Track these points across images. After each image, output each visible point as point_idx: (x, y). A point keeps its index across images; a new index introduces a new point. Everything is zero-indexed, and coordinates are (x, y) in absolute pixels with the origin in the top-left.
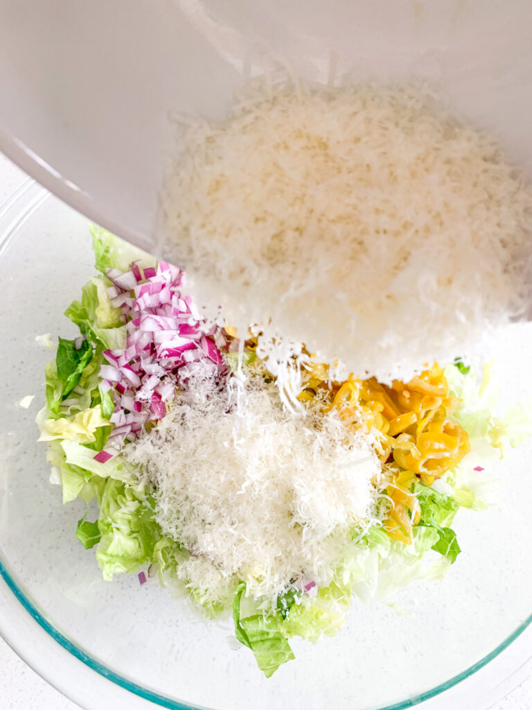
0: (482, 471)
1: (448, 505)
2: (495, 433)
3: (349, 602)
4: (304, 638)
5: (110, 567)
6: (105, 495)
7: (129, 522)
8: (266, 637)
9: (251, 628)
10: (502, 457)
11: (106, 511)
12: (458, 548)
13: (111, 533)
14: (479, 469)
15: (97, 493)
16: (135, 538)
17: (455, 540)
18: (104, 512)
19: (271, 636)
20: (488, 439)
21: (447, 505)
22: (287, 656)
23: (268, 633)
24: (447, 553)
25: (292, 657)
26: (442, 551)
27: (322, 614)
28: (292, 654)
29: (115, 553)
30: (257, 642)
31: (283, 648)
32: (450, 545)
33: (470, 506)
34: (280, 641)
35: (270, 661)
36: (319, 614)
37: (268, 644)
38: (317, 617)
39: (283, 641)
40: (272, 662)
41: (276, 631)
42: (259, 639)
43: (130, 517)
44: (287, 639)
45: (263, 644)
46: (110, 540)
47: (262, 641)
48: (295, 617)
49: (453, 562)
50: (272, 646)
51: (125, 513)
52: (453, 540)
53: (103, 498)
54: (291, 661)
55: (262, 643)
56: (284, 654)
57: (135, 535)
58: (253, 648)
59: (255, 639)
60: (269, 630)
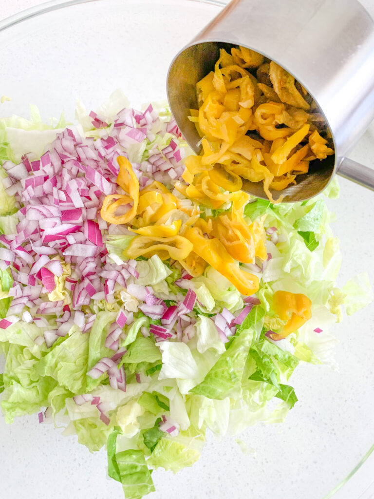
0: (321, 333)
1: (289, 362)
2: (335, 302)
3: (204, 439)
4: (166, 469)
5: (11, 413)
6: (9, 352)
7: (29, 375)
8: (134, 470)
9: (123, 462)
10: (338, 322)
11: (9, 366)
12: (296, 398)
13: (11, 386)
14: (318, 331)
15: (4, 351)
16: (33, 387)
17: (293, 392)
18: (7, 366)
19: (139, 469)
20: (327, 306)
21: (287, 362)
22: (149, 489)
23: (136, 467)
24: (287, 400)
25: (153, 489)
26: (283, 398)
27: (181, 450)
28: (153, 487)
29: (16, 401)
30: (126, 475)
31: (147, 481)
32: (289, 395)
33: (309, 361)
34: (145, 475)
35: (135, 493)
36: (180, 450)
37: (135, 477)
38: (177, 452)
39: (147, 475)
40: (136, 494)
41: (143, 465)
42: (128, 472)
43: (28, 372)
44: (151, 471)
45: (131, 477)
46: (11, 391)
47: (131, 474)
48: (159, 453)
49: (290, 409)
50: (139, 479)
51: (23, 369)
52: (291, 392)
53: (8, 355)
54: (152, 493)
55: (129, 477)
56: (146, 487)
57: (34, 384)
58: (123, 481)
59: (125, 473)
60: (137, 464)
